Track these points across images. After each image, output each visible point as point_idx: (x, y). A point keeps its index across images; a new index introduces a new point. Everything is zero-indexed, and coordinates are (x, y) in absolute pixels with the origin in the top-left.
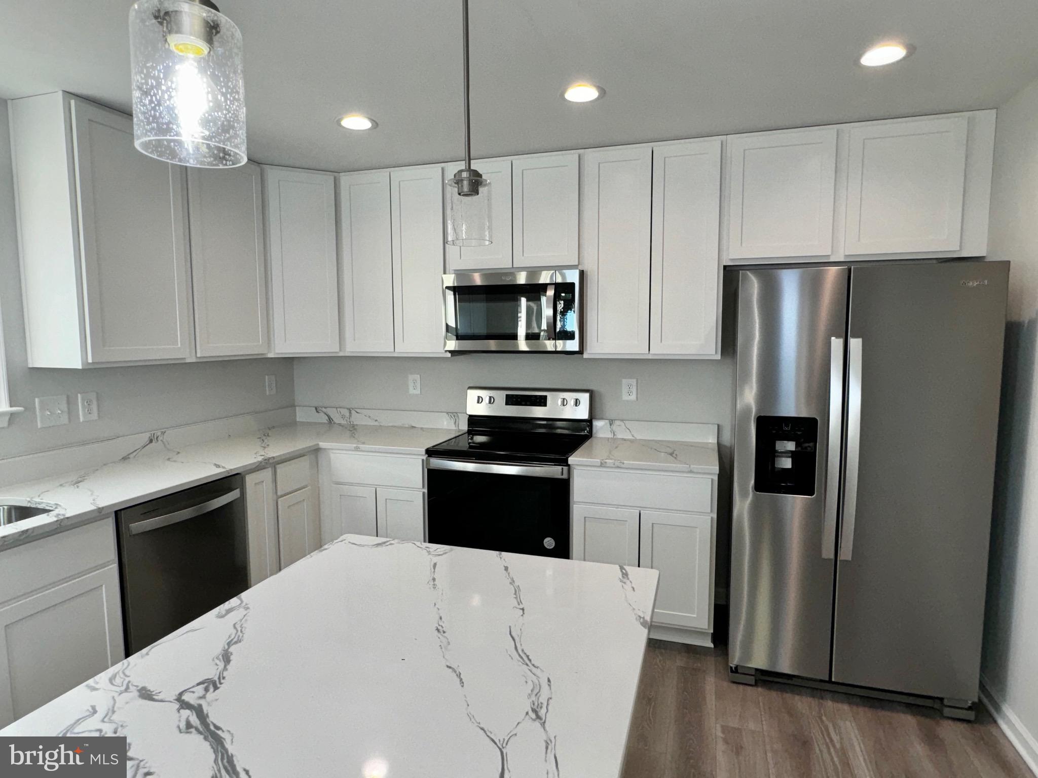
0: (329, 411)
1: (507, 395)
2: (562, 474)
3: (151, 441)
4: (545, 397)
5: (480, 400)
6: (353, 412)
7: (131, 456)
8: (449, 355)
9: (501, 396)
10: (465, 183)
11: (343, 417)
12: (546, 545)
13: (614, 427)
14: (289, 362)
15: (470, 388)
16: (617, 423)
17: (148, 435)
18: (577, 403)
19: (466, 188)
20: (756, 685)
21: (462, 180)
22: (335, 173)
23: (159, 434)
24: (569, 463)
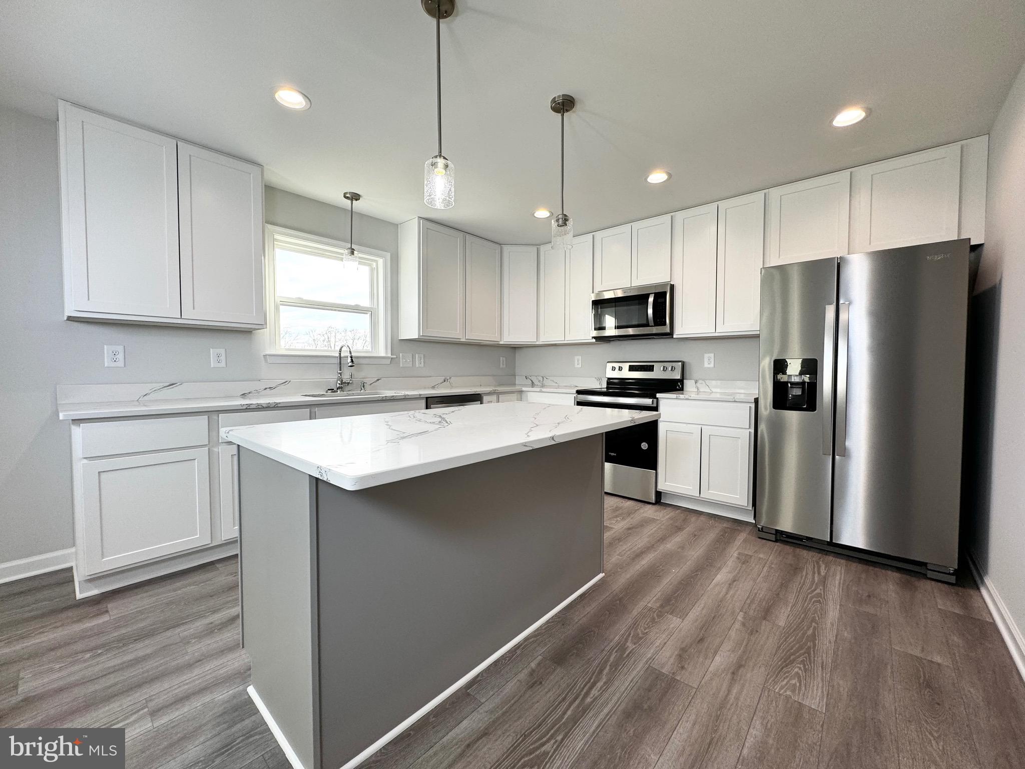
0: (532, 378)
1: (630, 366)
2: (653, 404)
3: (445, 381)
4: (654, 365)
5: (614, 369)
6: (544, 378)
7: (436, 387)
8: (594, 340)
9: (626, 366)
10: (561, 220)
11: (539, 381)
12: (642, 447)
13: (698, 384)
14: (514, 348)
15: (608, 362)
16: (700, 381)
17: (444, 378)
18: (673, 369)
19: (560, 223)
20: (776, 541)
21: (559, 219)
22: (538, 245)
23: (448, 378)
24: (657, 397)
